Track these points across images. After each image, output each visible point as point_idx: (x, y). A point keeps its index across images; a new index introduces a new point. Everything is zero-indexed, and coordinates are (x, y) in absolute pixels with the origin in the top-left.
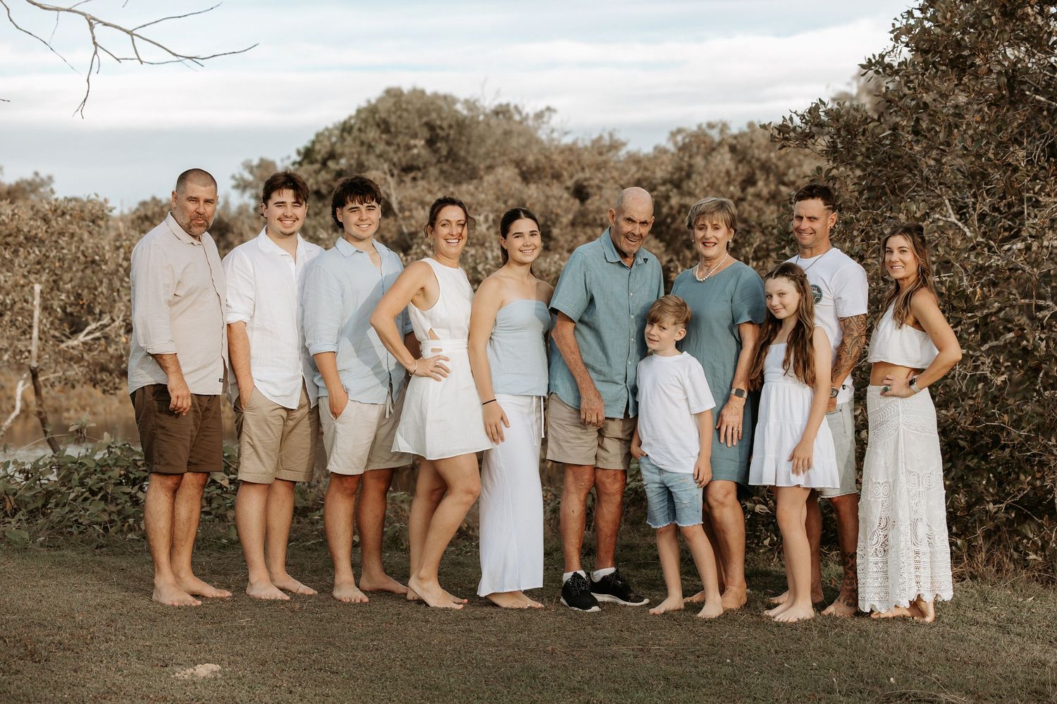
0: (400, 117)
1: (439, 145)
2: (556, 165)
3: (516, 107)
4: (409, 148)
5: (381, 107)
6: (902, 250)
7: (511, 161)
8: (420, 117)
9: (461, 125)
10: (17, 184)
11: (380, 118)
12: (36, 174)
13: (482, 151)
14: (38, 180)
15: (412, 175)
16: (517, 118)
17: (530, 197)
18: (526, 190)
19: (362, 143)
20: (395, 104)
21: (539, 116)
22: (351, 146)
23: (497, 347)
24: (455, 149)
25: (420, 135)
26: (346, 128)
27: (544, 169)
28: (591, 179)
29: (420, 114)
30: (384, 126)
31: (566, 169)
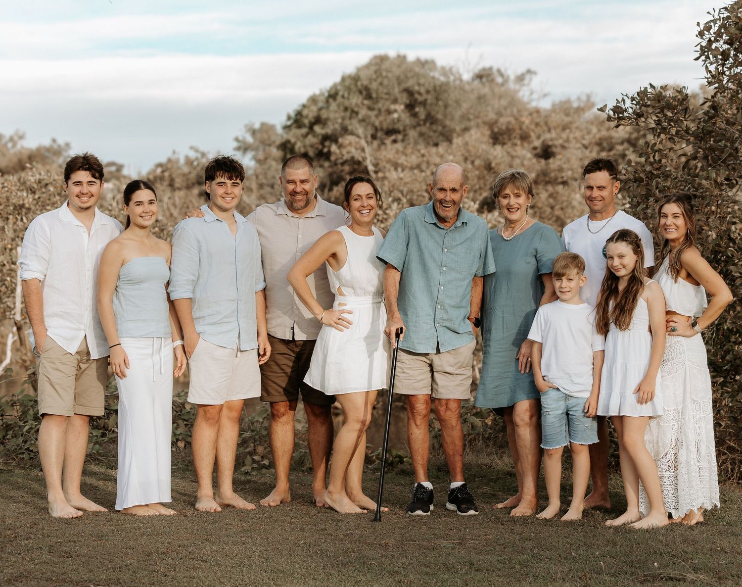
0: (381, 84)
1: (417, 109)
2: (524, 127)
3: (499, 71)
4: (389, 112)
5: (363, 75)
6: (675, 216)
7: (485, 123)
8: (399, 84)
9: (439, 91)
10: (38, 149)
11: (362, 85)
12: (54, 141)
13: (458, 114)
14: (55, 146)
15: (393, 137)
16: (499, 80)
17: (495, 157)
18: (492, 150)
19: (346, 109)
20: (376, 72)
21: (520, 79)
22: (336, 112)
23: (122, 298)
24: (433, 113)
25: (400, 101)
26: (333, 95)
27: (514, 130)
28: (556, 139)
29: (399, 81)
30: (367, 93)
31: (533, 131)
